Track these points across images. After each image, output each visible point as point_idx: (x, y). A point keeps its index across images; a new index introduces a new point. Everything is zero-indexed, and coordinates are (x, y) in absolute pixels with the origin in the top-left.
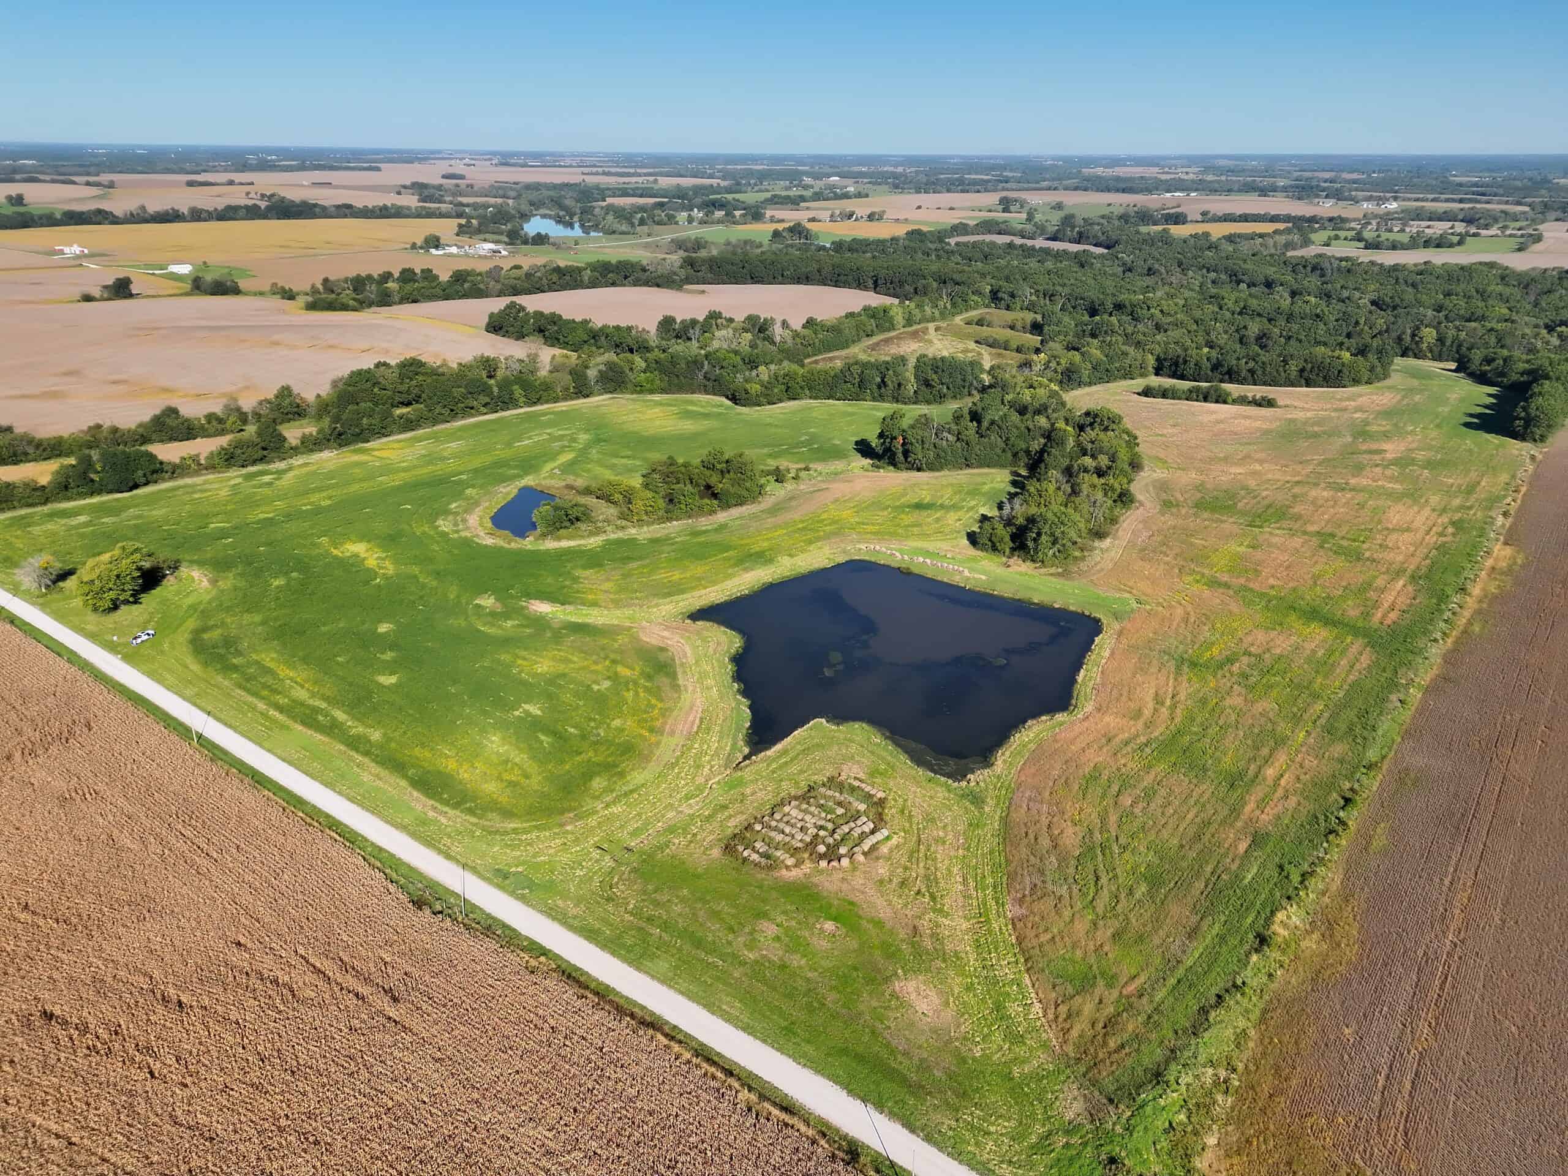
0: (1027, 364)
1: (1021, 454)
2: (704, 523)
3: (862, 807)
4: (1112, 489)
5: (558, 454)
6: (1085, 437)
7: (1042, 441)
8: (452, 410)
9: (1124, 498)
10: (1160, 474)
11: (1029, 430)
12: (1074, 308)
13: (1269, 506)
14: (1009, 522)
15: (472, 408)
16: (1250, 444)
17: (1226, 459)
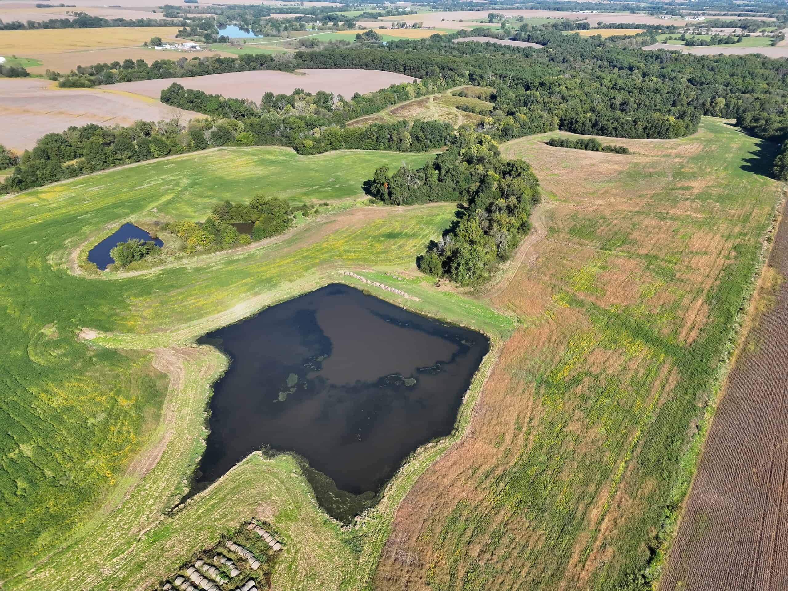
1: (465, 193)
2: (240, 253)
6: (504, 182)
7: (478, 184)
9: (524, 227)
10: (552, 205)
11: (472, 175)
12: (516, 85)
13: (616, 233)
14: (442, 253)
17: (593, 193)
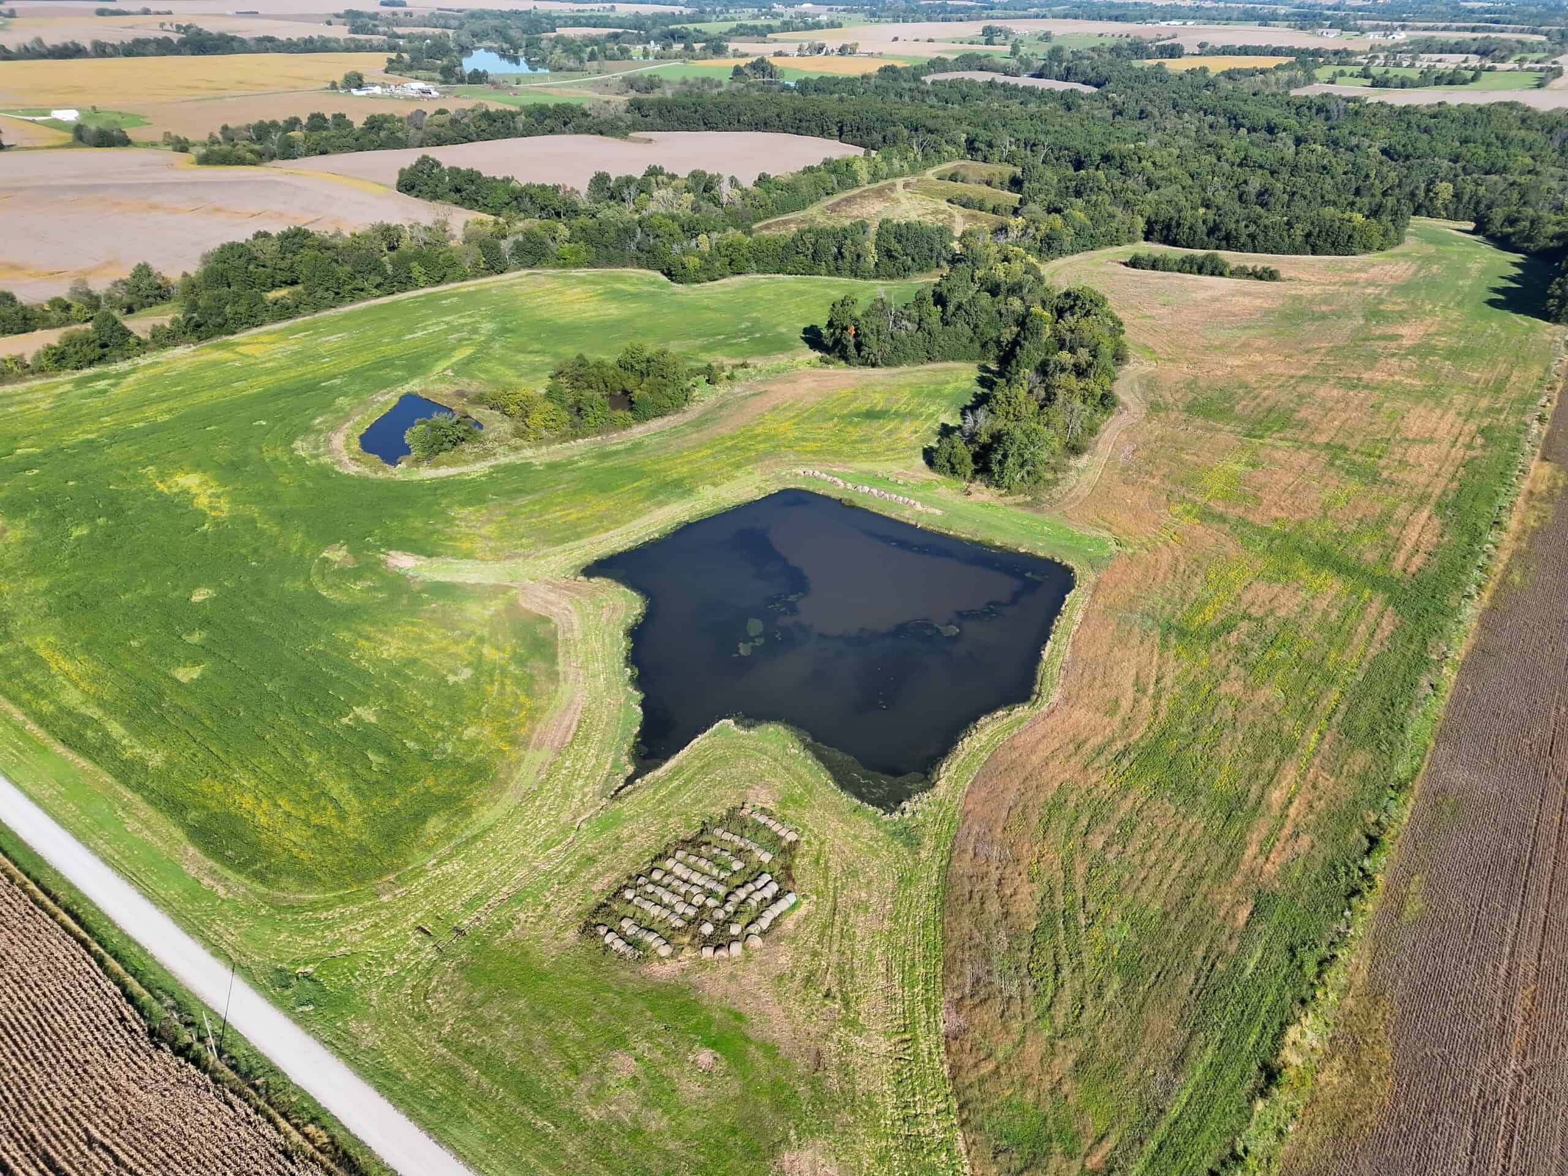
0: (1003, 230)
1: (991, 345)
3: (766, 858)
4: (1092, 394)
5: (454, 349)
6: (1062, 325)
7: (1015, 329)
8: (337, 294)
9: (1106, 402)
10: (1148, 367)
11: (1001, 315)
13: (1271, 410)
14: (971, 439)
15: (362, 290)
16: (1248, 327)
17: (1222, 347)
